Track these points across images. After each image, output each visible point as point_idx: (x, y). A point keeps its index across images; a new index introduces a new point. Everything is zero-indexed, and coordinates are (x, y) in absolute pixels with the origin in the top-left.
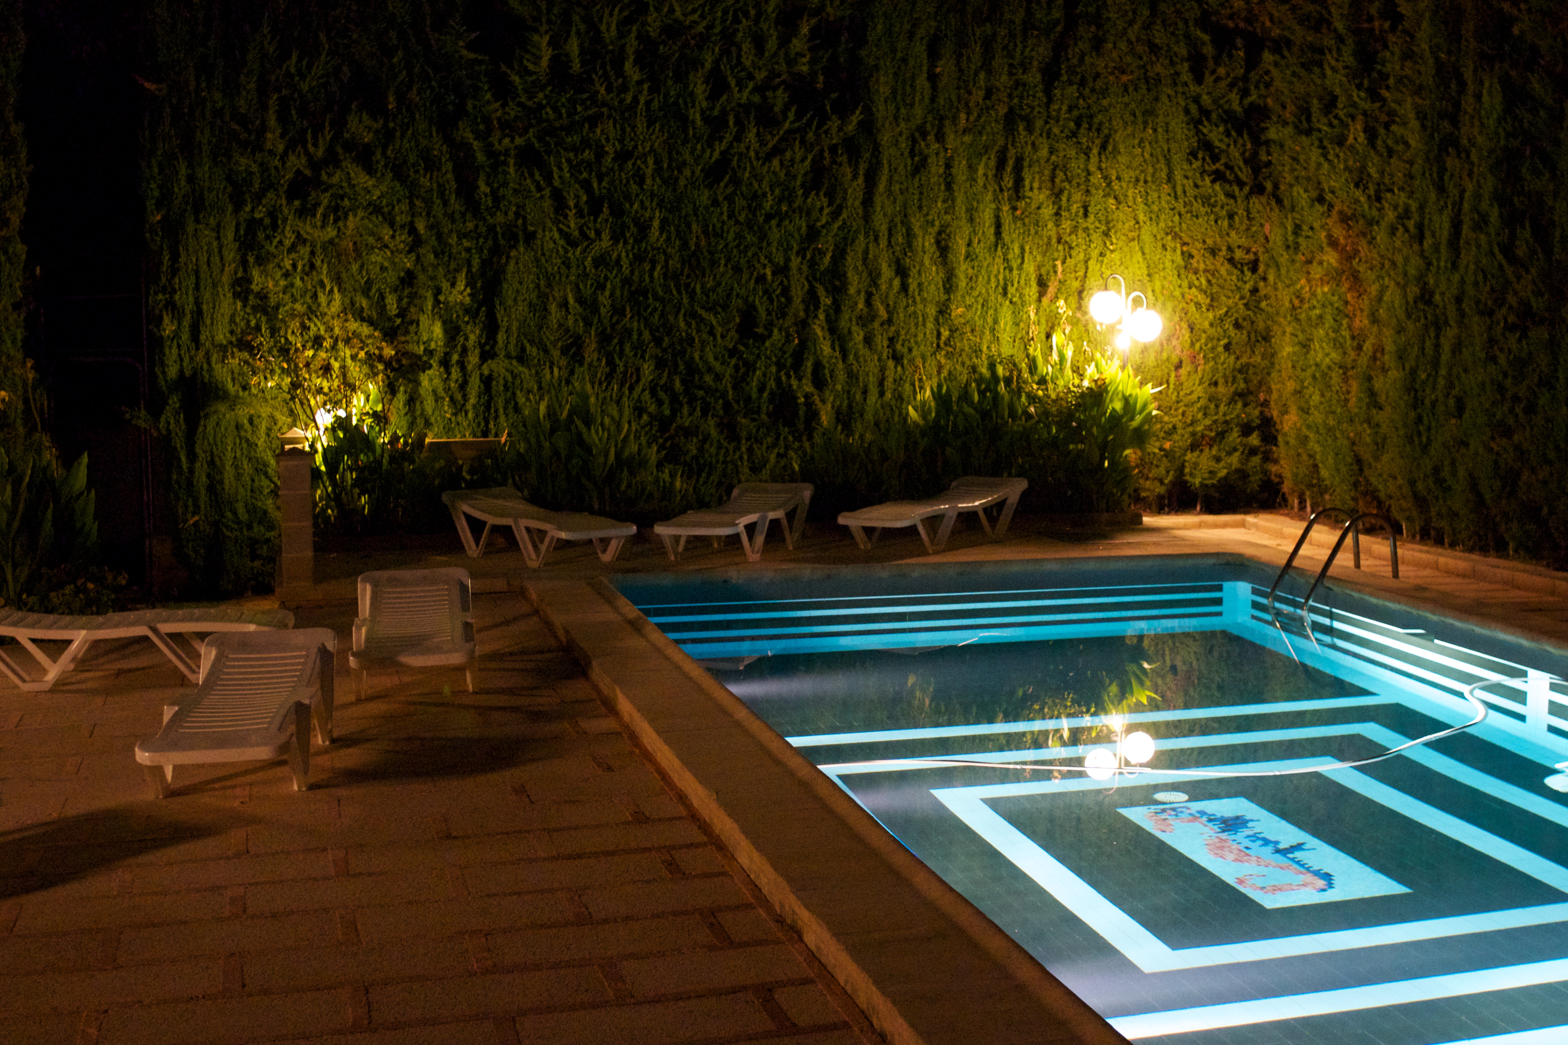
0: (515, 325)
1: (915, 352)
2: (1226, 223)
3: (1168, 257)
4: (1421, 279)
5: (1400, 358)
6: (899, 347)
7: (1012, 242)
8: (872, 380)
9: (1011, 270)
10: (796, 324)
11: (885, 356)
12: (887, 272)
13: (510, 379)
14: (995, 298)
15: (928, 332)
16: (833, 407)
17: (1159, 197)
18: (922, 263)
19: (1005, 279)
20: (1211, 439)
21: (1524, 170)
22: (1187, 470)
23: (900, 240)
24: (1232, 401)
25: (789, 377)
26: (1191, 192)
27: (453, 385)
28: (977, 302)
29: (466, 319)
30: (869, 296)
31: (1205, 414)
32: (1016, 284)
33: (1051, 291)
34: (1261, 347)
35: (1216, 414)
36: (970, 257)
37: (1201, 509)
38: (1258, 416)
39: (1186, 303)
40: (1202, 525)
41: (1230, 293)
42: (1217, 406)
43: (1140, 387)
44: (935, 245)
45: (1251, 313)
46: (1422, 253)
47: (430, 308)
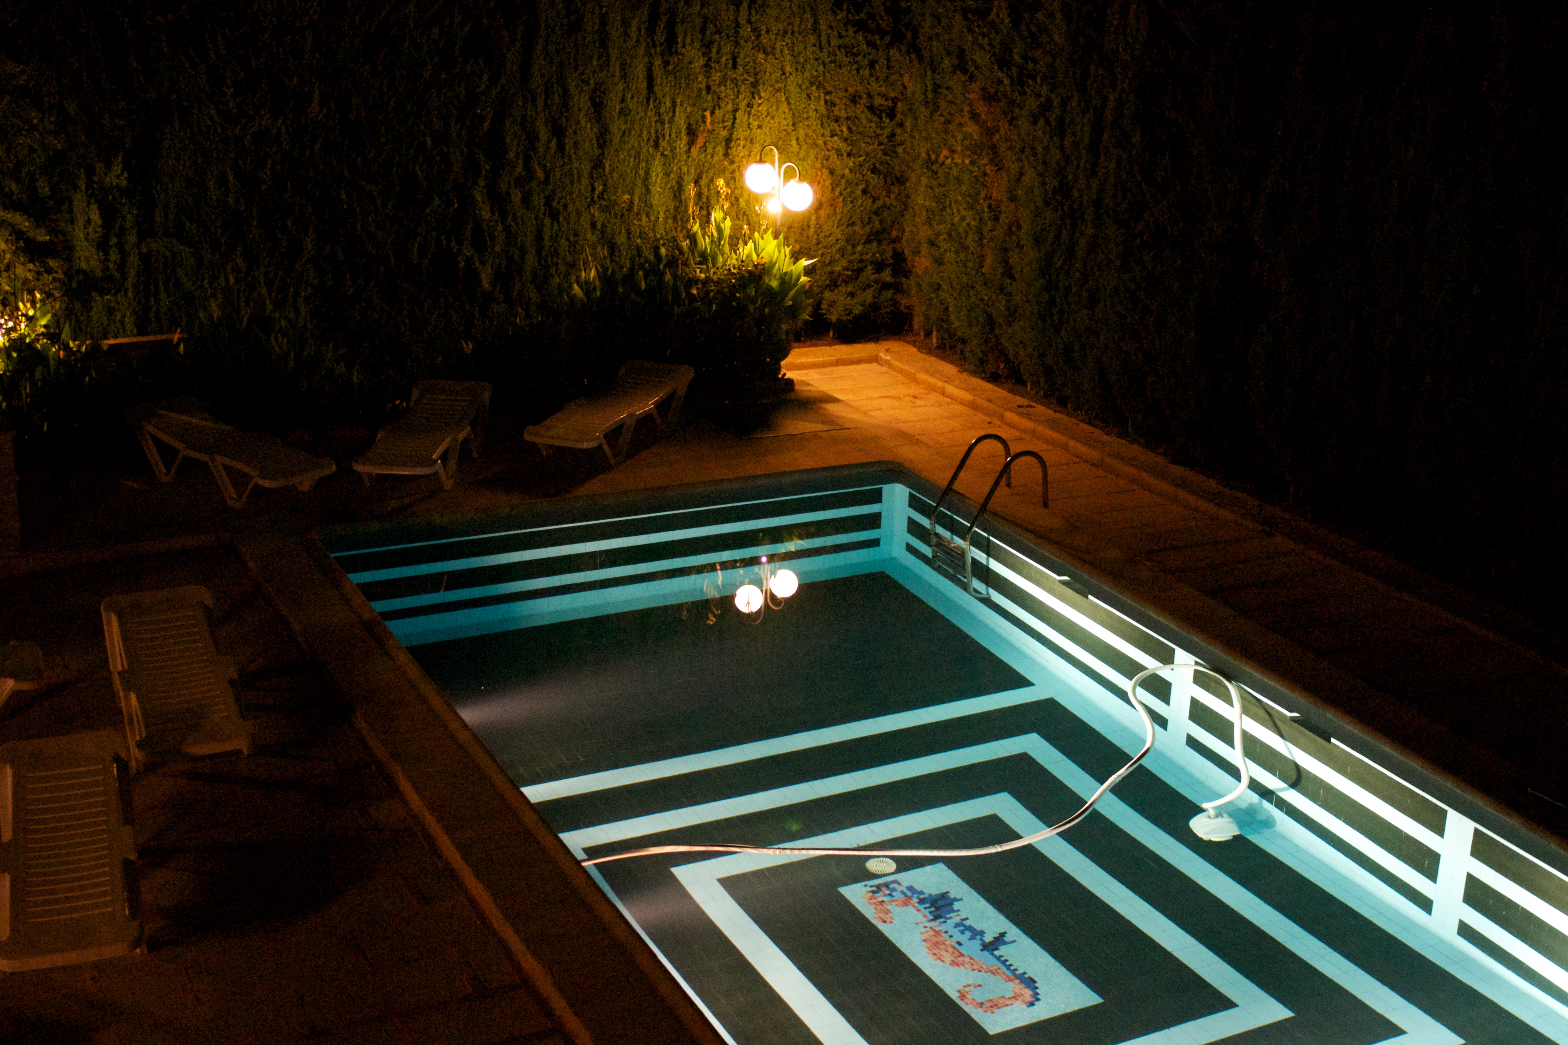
0: (172, 202)
1: (570, 208)
2: (867, 72)
3: (812, 106)
4: (1060, 174)
5: (1037, 241)
6: (555, 204)
7: (664, 96)
8: (530, 238)
9: (663, 123)
10: (455, 188)
11: (541, 215)
12: (543, 134)
13: (170, 256)
14: (647, 150)
15: (583, 187)
16: (492, 268)
17: (805, 47)
18: (578, 123)
19: (657, 131)
20: (847, 276)
21: (1165, 98)
22: (824, 306)
23: (557, 101)
24: (868, 241)
25: (449, 241)
26: (834, 42)
27: (111, 266)
28: (629, 155)
29: (124, 201)
30: (527, 160)
31: (843, 256)
32: (667, 138)
33: (700, 141)
34: (895, 189)
35: (854, 253)
36: (624, 112)
37: (834, 335)
38: (891, 253)
39: (828, 150)
40: (838, 363)
41: (869, 140)
42: (854, 246)
43: (794, 264)
44: (589, 103)
45: (888, 158)
46: (1062, 148)
47: (83, 188)
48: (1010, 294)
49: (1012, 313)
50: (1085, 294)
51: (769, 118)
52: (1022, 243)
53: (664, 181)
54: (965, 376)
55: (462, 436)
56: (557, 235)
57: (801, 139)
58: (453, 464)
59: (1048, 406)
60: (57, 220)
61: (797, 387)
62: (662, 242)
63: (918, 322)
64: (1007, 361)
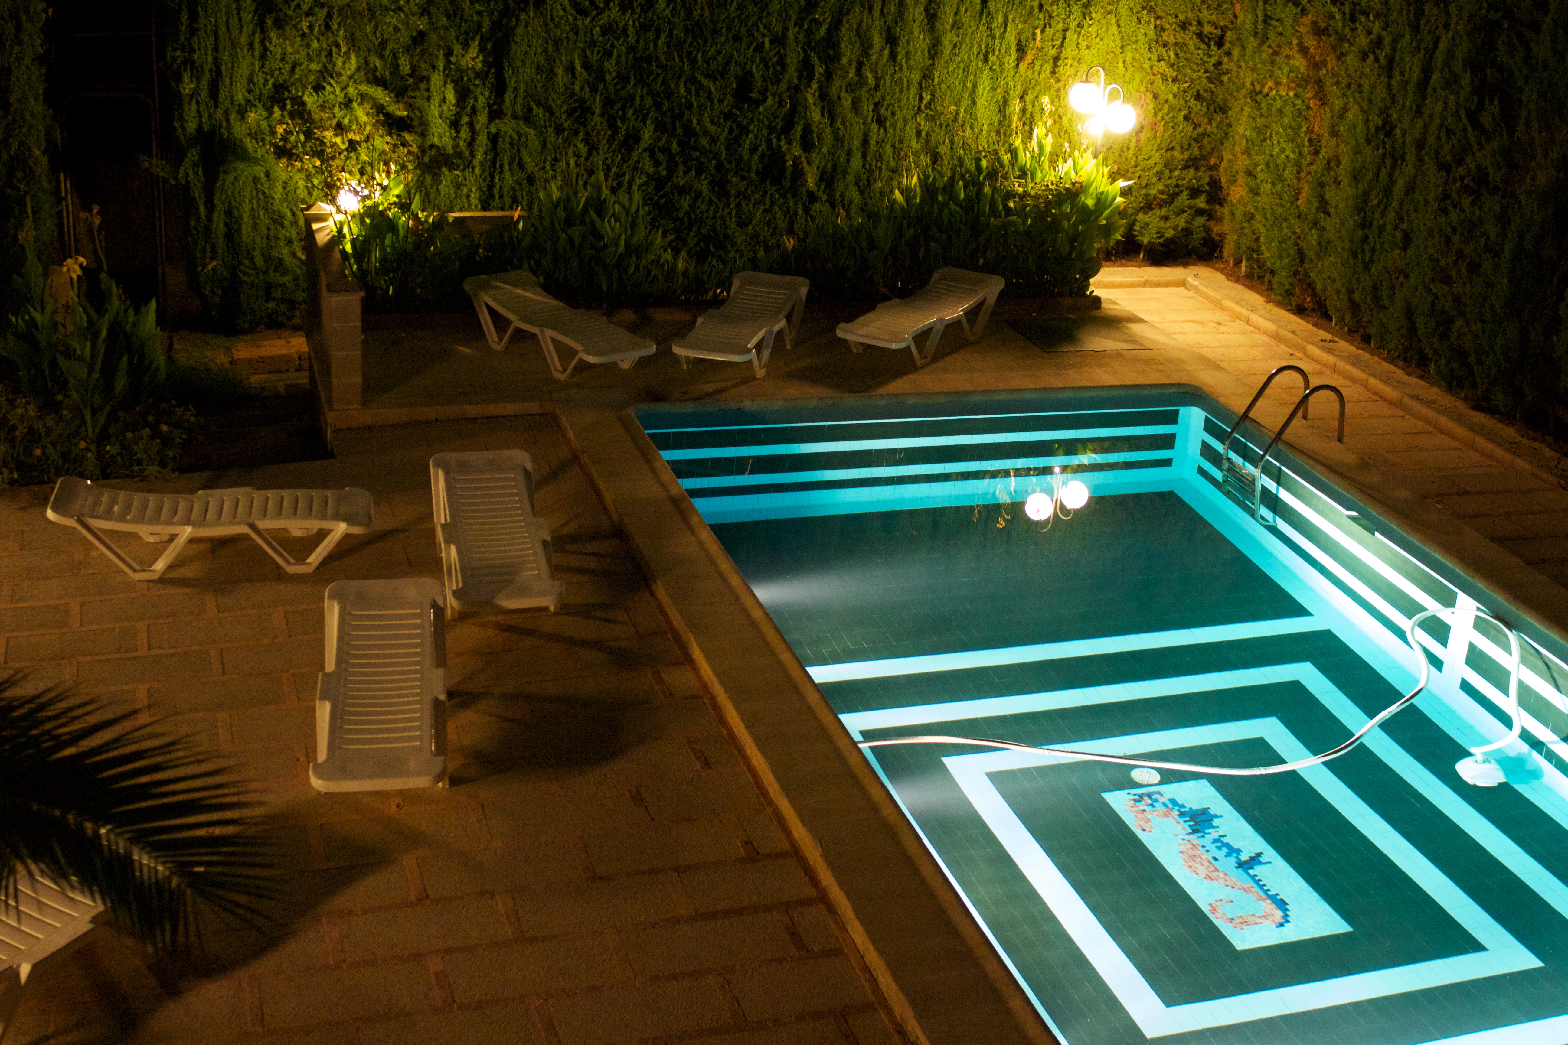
0: (522, 86)
1: (898, 115)
3: (1142, 31)
4: (1384, 112)
5: (1355, 178)
6: (883, 111)
7: (997, 11)
8: (857, 142)
9: (994, 38)
10: (788, 89)
11: (869, 121)
12: (878, 41)
13: (516, 137)
14: (976, 63)
15: (911, 96)
16: (818, 168)
18: (912, 33)
19: (987, 46)
20: (1162, 200)
21: (1500, 42)
22: (1137, 227)
23: (893, 10)
24: (1186, 167)
25: (779, 140)
27: (462, 143)
28: (959, 67)
29: (477, 82)
30: (860, 66)
31: (1159, 180)
32: (997, 53)
33: (1029, 58)
34: (1218, 117)
35: (1169, 178)
36: (957, 25)
37: (1144, 257)
38: (1207, 179)
39: (1154, 75)
40: (1145, 284)
41: (1195, 67)
42: (1171, 171)
43: (1111, 184)
44: (924, 14)
45: (1212, 86)
46: (1389, 86)
47: (441, 69)
48: (1323, 229)
49: (1324, 247)
50: (1399, 235)
51: (1098, 39)
52: (1339, 179)
53: (991, 94)
54: (1270, 306)
55: (776, 328)
56: (883, 141)
57: (1128, 62)
58: (766, 354)
59: (1351, 343)
60: (415, 97)
61: (1103, 305)
62: (983, 154)
63: (1228, 249)
64: (1314, 294)
